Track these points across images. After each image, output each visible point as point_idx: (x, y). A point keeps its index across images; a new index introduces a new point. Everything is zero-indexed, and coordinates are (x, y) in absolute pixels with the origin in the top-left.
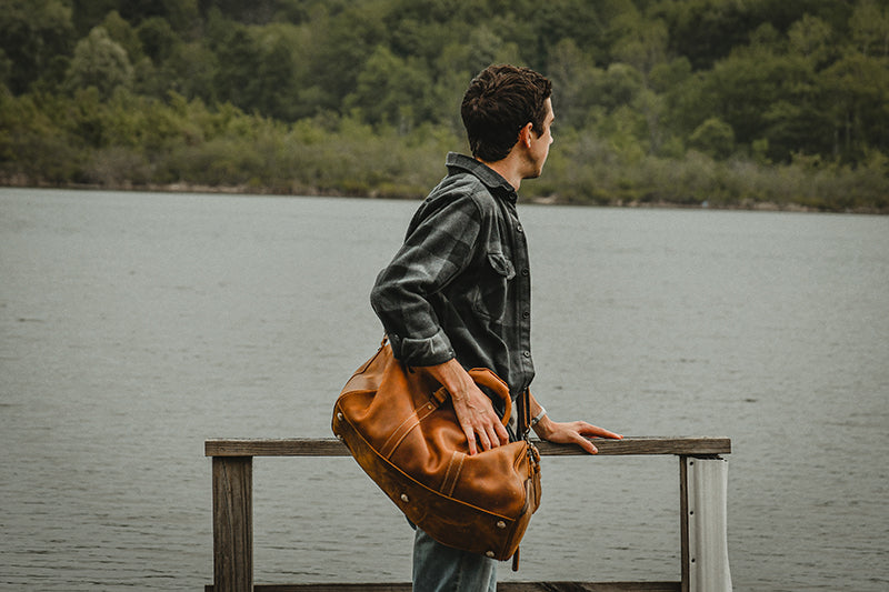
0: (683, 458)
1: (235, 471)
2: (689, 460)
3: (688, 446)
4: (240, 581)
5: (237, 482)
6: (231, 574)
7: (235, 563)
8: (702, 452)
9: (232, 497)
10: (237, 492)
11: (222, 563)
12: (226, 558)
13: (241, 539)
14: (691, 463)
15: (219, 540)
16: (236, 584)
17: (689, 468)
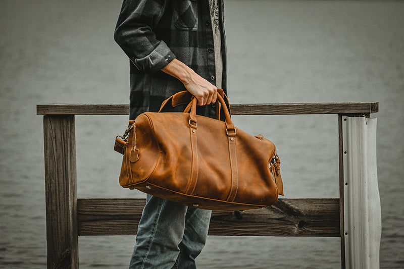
0: (340, 115)
1: (57, 124)
2: (344, 117)
3: (342, 108)
4: (61, 196)
5: (58, 131)
6: (56, 190)
7: (59, 184)
8: (351, 112)
9: (56, 141)
10: (59, 137)
11: (51, 184)
12: (53, 180)
13: (61, 168)
14: (345, 120)
15: (49, 169)
16: (59, 197)
17: (344, 123)
